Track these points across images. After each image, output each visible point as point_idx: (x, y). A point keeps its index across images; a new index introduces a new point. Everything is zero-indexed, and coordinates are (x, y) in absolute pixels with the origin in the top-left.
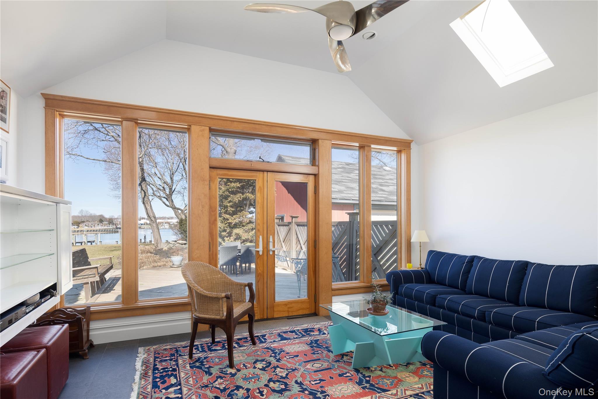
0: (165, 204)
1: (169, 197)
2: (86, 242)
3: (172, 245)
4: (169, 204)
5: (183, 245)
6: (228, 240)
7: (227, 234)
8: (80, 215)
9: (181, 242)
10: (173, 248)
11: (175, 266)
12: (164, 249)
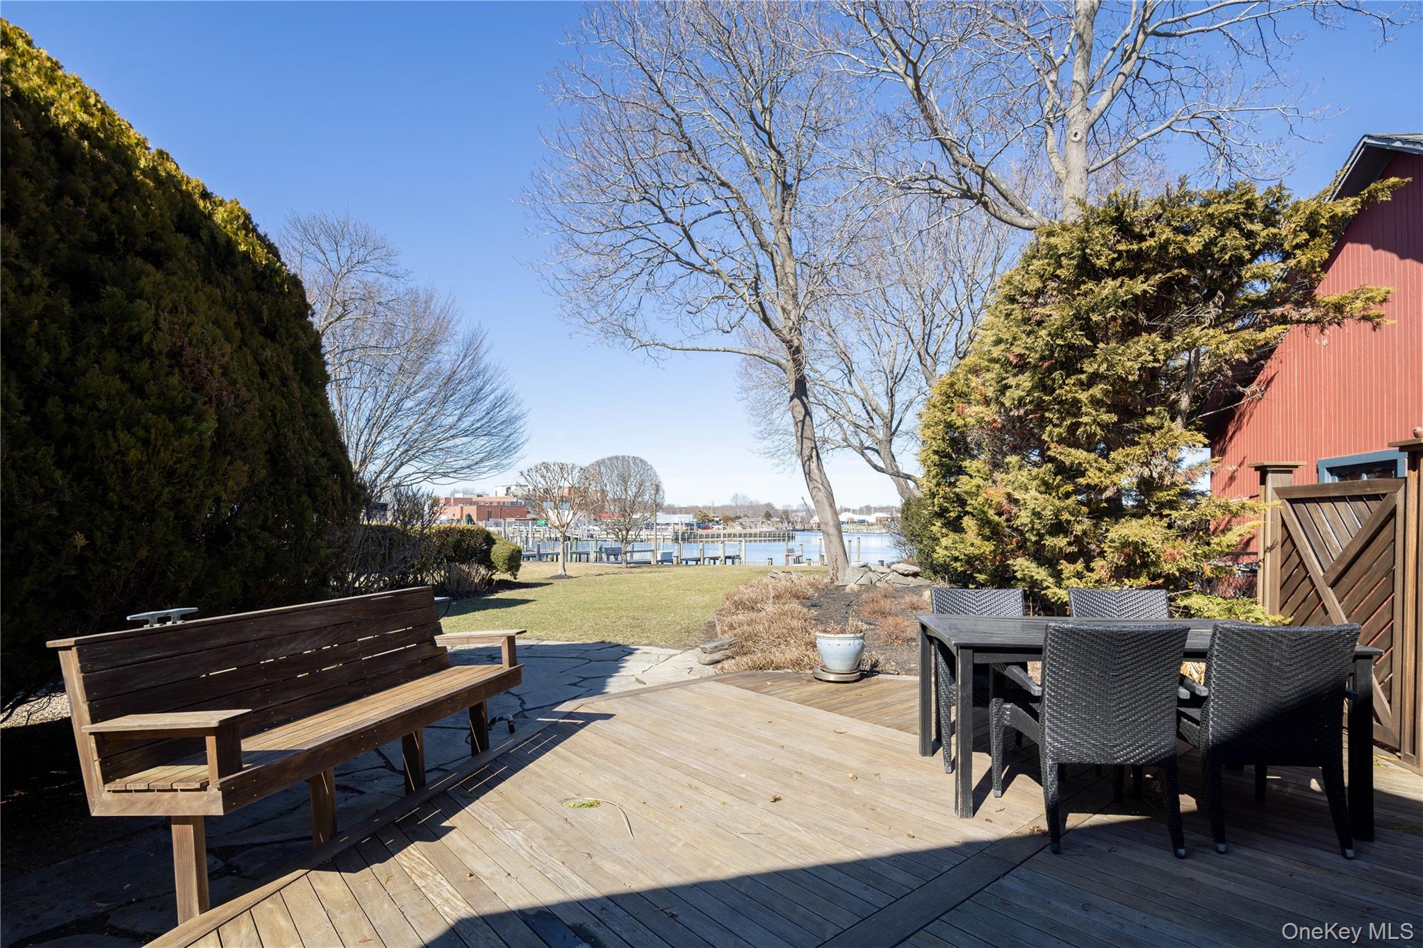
0: (875, 467)
1: (884, 446)
2: (723, 557)
3: (875, 578)
4: (881, 464)
5: (910, 578)
6: (1079, 576)
7: (1070, 544)
8: (733, 504)
9: (903, 567)
10: (878, 584)
11: (832, 678)
12: (848, 589)
